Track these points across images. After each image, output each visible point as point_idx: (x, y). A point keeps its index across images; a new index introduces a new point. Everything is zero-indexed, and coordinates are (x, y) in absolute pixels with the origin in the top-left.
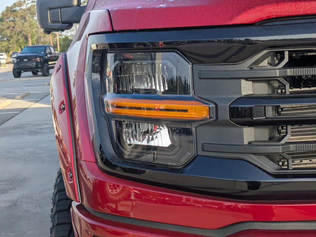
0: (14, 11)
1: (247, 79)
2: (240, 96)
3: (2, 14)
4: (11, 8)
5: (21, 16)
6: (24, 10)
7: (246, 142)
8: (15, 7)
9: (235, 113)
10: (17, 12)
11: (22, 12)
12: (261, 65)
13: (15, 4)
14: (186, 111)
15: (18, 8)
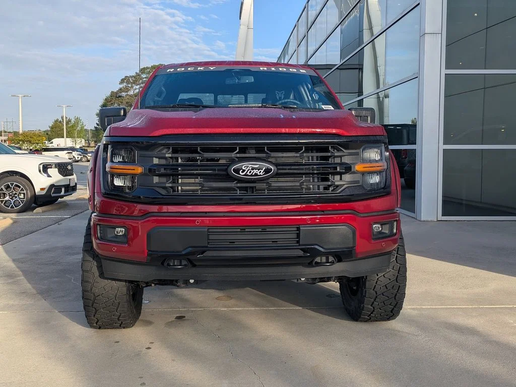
0: (120, 97)
1: (156, 157)
2: (152, 164)
3: (106, 99)
4: (116, 93)
5: (127, 103)
6: (131, 96)
7: (154, 182)
8: (121, 93)
9: (150, 170)
10: (122, 98)
11: (128, 99)
12: (162, 152)
13: (121, 89)
14: (134, 170)
15: (124, 94)
